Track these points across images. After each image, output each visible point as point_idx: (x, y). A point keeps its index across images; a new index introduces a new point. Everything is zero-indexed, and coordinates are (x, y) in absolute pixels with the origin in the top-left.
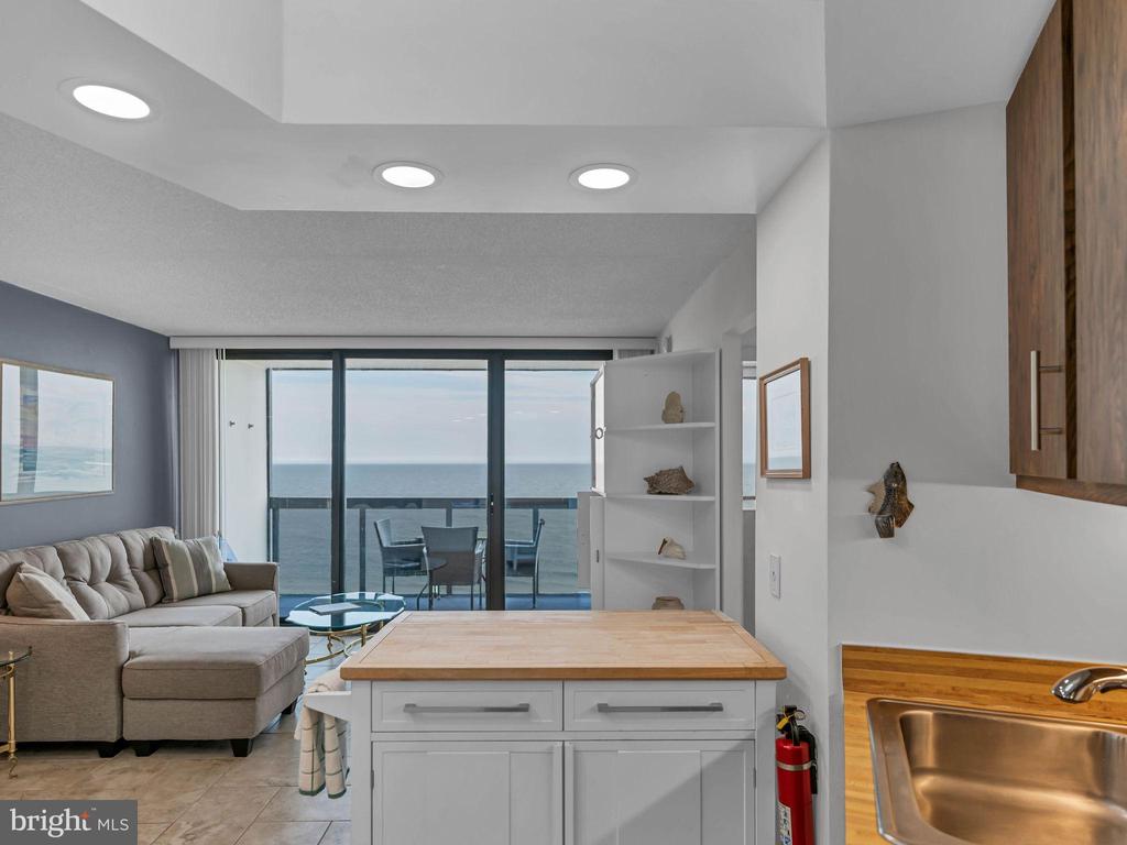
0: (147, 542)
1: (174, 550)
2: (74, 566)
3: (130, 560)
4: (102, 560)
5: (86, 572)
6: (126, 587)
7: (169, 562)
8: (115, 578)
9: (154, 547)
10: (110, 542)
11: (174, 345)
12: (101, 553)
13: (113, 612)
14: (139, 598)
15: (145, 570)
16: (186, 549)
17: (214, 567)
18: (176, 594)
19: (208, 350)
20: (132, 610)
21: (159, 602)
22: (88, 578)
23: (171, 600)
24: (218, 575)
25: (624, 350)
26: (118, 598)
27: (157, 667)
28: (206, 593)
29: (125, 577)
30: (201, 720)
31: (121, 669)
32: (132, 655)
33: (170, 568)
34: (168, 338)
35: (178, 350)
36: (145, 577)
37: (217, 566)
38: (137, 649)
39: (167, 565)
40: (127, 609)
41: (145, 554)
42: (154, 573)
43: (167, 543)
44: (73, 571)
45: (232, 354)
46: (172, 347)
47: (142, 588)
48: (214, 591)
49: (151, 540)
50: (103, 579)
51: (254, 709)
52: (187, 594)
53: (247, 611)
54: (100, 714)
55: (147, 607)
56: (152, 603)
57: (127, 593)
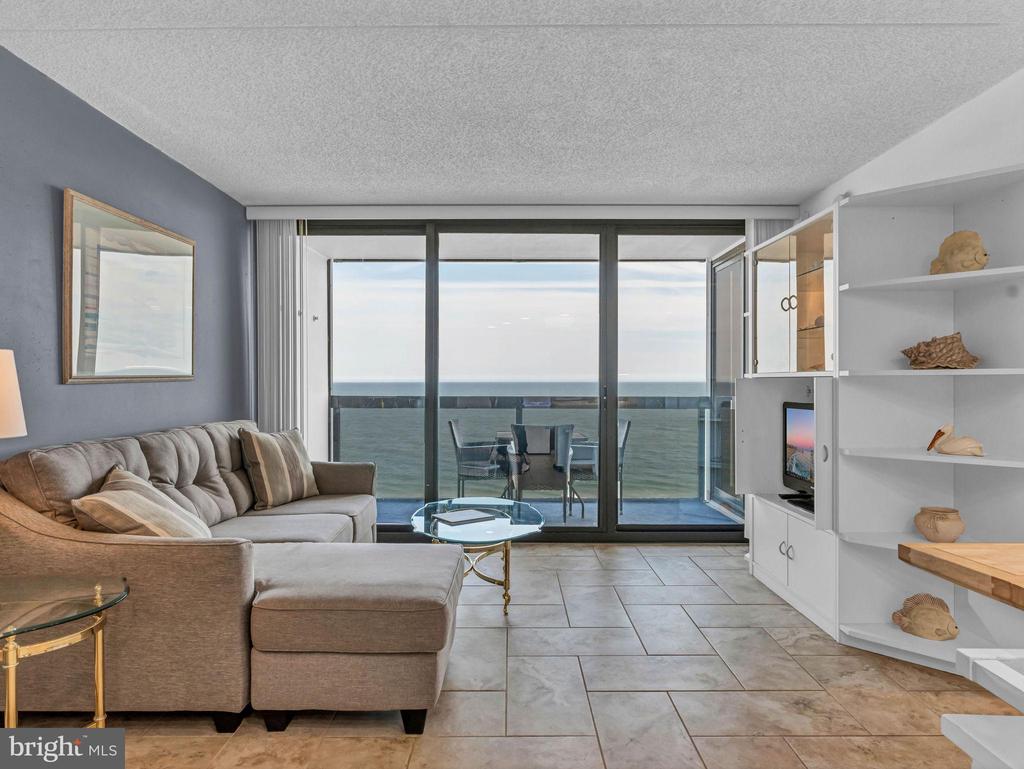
0: (233, 437)
1: (266, 446)
2: (162, 463)
3: (218, 458)
4: (190, 456)
5: (173, 473)
6: (215, 491)
7: (261, 459)
8: (202, 480)
10: (196, 435)
11: (251, 215)
12: (189, 450)
14: (230, 507)
15: (232, 471)
16: (277, 445)
17: (305, 468)
18: (270, 499)
19: (289, 221)
20: (225, 519)
21: (252, 508)
22: (175, 480)
23: (265, 507)
24: (308, 476)
25: (761, 220)
26: (210, 505)
27: (301, 607)
28: (298, 498)
29: (214, 479)
30: (362, 683)
31: (249, 609)
32: (260, 587)
33: (262, 469)
34: (245, 209)
35: (255, 221)
36: (234, 479)
37: (307, 466)
38: (263, 577)
40: (218, 519)
41: (231, 450)
42: (242, 473)
43: (257, 438)
44: (159, 470)
46: (248, 218)
47: (232, 492)
48: (305, 495)
49: (239, 434)
50: (191, 482)
51: (435, 665)
52: (282, 500)
53: (358, 520)
54: (219, 673)
55: (239, 515)
56: (242, 511)
57: (218, 498)
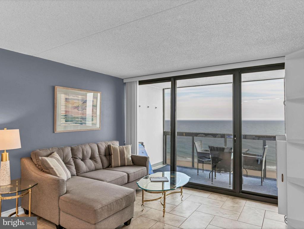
0: (107, 146)
1: (115, 149)
2: (76, 153)
3: (99, 152)
4: (87, 152)
5: (80, 156)
6: (96, 161)
7: (113, 153)
8: (92, 158)
9: (109, 148)
10: (91, 146)
12: (87, 150)
13: (88, 170)
14: (100, 165)
15: (105, 156)
16: (118, 149)
17: (127, 156)
18: (113, 165)
19: (136, 81)
20: (96, 169)
21: (108, 167)
22: (81, 158)
23: (112, 167)
24: (128, 159)
26: (91, 165)
28: (123, 165)
29: (96, 158)
33: (112, 156)
34: (123, 80)
35: (126, 83)
36: (104, 158)
37: (128, 155)
39: (112, 154)
40: (94, 169)
41: (106, 150)
42: (108, 157)
43: (113, 147)
44: (75, 155)
45: (141, 83)
46: (124, 82)
47: (102, 162)
48: (126, 164)
49: (108, 145)
50: (88, 159)
52: (117, 166)
53: (130, 175)
55: (103, 169)
56: (104, 168)
57: (95, 163)
